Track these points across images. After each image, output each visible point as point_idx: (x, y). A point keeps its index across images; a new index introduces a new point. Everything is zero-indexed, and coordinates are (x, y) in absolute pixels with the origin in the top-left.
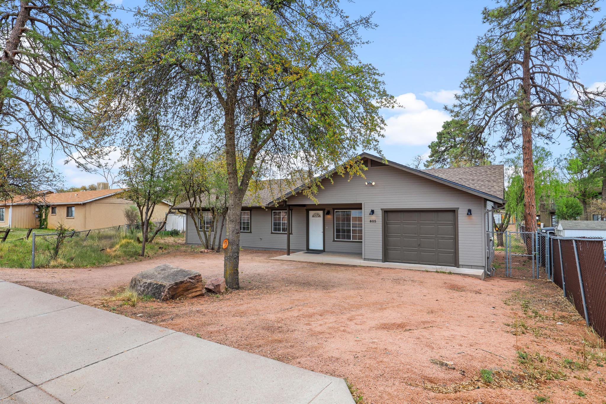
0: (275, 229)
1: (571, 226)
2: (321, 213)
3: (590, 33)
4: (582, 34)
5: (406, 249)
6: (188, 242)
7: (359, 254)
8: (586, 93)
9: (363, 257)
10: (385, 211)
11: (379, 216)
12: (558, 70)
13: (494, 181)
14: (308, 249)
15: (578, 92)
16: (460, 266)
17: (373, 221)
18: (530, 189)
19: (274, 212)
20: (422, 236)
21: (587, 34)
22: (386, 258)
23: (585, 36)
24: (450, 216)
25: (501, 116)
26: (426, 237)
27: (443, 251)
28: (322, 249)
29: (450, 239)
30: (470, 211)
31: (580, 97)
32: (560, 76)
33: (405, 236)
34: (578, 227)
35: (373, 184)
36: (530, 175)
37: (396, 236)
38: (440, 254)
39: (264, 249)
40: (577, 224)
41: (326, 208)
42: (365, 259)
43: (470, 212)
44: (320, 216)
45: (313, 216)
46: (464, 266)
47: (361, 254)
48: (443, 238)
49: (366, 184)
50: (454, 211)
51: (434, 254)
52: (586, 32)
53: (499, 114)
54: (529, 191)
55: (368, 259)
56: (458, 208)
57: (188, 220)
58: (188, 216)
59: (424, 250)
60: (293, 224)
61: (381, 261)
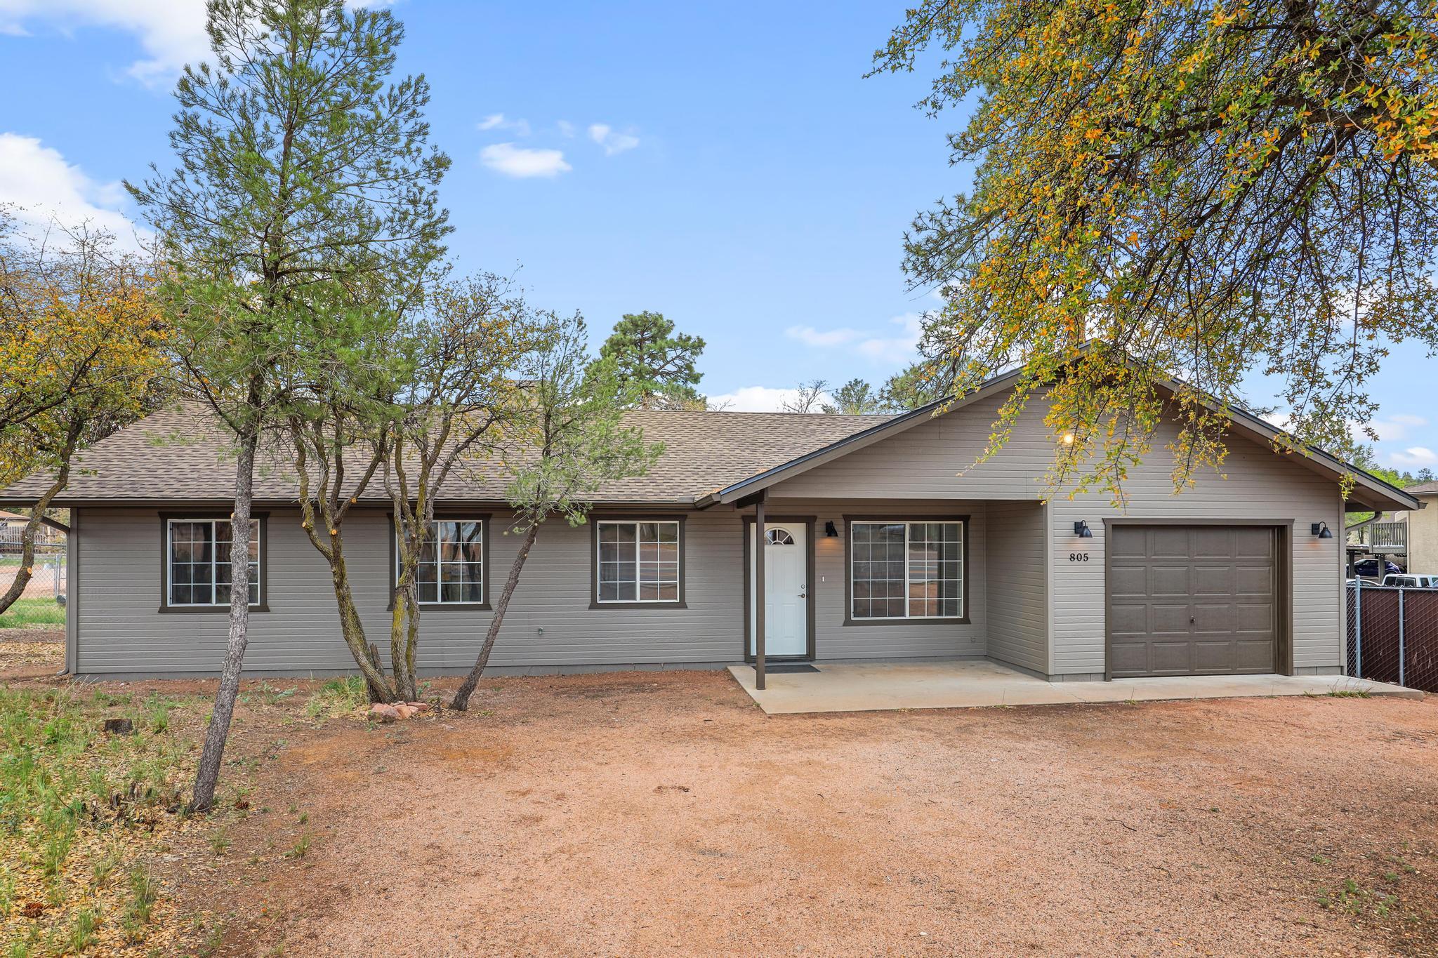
0: (609, 593)
2: (797, 531)
5: (1158, 636)
6: (82, 669)
9: (1052, 671)
10: (1115, 527)
14: (748, 658)
16: (1293, 671)
17: (1079, 558)
19: (603, 527)
20: (1198, 598)
24: (1265, 540)
26: (1209, 598)
27: (1249, 635)
28: (801, 650)
29: (1265, 601)
30: (1314, 528)
33: (1159, 598)
37: (1133, 598)
38: (1241, 643)
39: (557, 669)
41: (819, 516)
42: (1053, 677)
46: (1302, 670)
49: (1069, 439)
51: (1227, 644)
55: (1063, 677)
56: (1293, 520)
57: (82, 560)
58: (82, 540)
59: (1205, 635)
60: (687, 572)
61: (1102, 677)
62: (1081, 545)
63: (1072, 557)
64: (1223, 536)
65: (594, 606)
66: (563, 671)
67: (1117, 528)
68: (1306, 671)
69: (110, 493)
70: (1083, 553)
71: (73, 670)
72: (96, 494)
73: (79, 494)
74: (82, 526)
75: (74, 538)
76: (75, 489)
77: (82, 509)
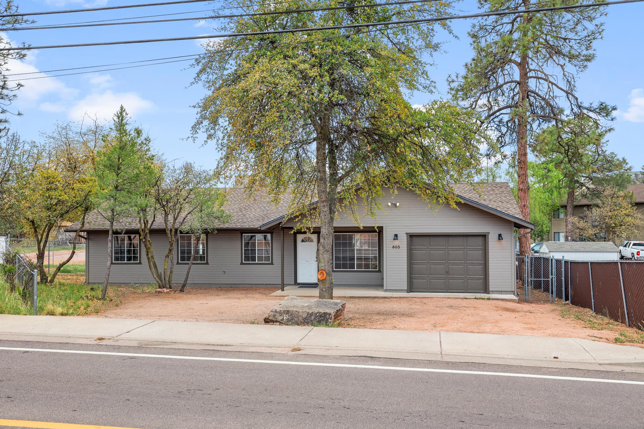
0: (247, 258)
1: (556, 248)
2: (313, 237)
3: (583, 39)
4: (575, 40)
5: (433, 277)
6: (90, 281)
7: (380, 285)
8: (580, 107)
9: (385, 288)
10: (410, 236)
11: (403, 242)
12: (556, 80)
13: (507, 202)
14: (296, 283)
15: (571, 104)
16: (490, 292)
17: (396, 247)
18: (525, 208)
19: (245, 236)
20: (450, 263)
21: (580, 40)
22: (411, 289)
23: (578, 41)
24: (480, 240)
25: (494, 122)
26: (454, 263)
27: (473, 278)
28: (316, 281)
29: (480, 264)
30: (500, 235)
31: (573, 109)
32: (555, 85)
33: (432, 263)
34: (563, 249)
35: (398, 204)
36: (525, 193)
37: (421, 263)
38: (469, 281)
39: (230, 285)
40: (561, 246)
42: (386, 290)
43: (500, 237)
44: (312, 241)
45: (303, 241)
46: (493, 292)
47: (382, 286)
48: (472, 264)
49: (390, 204)
50: (484, 236)
51: (463, 281)
52: (579, 38)
53: (492, 120)
54: (524, 210)
55: (390, 290)
56: (489, 233)
57: (90, 248)
58: (90, 241)
59: (453, 277)
60: (274, 252)
61: (406, 291)
62: (396, 243)
63: (393, 247)
64: (460, 240)
65: (242, 264)
66: (232, 286)
67: (412, 237)
68: (496, 292)
69: (96, 228)
70: (398, 246)
71: (87, 282)
72: (93, 228)
73: (88, 228)
74: (90, 237)
75: (87, 241)
76: (87, 227)
77: (90, 232)
